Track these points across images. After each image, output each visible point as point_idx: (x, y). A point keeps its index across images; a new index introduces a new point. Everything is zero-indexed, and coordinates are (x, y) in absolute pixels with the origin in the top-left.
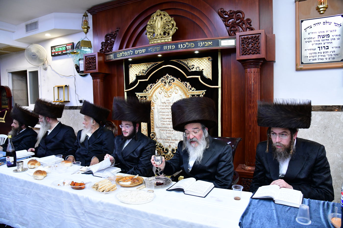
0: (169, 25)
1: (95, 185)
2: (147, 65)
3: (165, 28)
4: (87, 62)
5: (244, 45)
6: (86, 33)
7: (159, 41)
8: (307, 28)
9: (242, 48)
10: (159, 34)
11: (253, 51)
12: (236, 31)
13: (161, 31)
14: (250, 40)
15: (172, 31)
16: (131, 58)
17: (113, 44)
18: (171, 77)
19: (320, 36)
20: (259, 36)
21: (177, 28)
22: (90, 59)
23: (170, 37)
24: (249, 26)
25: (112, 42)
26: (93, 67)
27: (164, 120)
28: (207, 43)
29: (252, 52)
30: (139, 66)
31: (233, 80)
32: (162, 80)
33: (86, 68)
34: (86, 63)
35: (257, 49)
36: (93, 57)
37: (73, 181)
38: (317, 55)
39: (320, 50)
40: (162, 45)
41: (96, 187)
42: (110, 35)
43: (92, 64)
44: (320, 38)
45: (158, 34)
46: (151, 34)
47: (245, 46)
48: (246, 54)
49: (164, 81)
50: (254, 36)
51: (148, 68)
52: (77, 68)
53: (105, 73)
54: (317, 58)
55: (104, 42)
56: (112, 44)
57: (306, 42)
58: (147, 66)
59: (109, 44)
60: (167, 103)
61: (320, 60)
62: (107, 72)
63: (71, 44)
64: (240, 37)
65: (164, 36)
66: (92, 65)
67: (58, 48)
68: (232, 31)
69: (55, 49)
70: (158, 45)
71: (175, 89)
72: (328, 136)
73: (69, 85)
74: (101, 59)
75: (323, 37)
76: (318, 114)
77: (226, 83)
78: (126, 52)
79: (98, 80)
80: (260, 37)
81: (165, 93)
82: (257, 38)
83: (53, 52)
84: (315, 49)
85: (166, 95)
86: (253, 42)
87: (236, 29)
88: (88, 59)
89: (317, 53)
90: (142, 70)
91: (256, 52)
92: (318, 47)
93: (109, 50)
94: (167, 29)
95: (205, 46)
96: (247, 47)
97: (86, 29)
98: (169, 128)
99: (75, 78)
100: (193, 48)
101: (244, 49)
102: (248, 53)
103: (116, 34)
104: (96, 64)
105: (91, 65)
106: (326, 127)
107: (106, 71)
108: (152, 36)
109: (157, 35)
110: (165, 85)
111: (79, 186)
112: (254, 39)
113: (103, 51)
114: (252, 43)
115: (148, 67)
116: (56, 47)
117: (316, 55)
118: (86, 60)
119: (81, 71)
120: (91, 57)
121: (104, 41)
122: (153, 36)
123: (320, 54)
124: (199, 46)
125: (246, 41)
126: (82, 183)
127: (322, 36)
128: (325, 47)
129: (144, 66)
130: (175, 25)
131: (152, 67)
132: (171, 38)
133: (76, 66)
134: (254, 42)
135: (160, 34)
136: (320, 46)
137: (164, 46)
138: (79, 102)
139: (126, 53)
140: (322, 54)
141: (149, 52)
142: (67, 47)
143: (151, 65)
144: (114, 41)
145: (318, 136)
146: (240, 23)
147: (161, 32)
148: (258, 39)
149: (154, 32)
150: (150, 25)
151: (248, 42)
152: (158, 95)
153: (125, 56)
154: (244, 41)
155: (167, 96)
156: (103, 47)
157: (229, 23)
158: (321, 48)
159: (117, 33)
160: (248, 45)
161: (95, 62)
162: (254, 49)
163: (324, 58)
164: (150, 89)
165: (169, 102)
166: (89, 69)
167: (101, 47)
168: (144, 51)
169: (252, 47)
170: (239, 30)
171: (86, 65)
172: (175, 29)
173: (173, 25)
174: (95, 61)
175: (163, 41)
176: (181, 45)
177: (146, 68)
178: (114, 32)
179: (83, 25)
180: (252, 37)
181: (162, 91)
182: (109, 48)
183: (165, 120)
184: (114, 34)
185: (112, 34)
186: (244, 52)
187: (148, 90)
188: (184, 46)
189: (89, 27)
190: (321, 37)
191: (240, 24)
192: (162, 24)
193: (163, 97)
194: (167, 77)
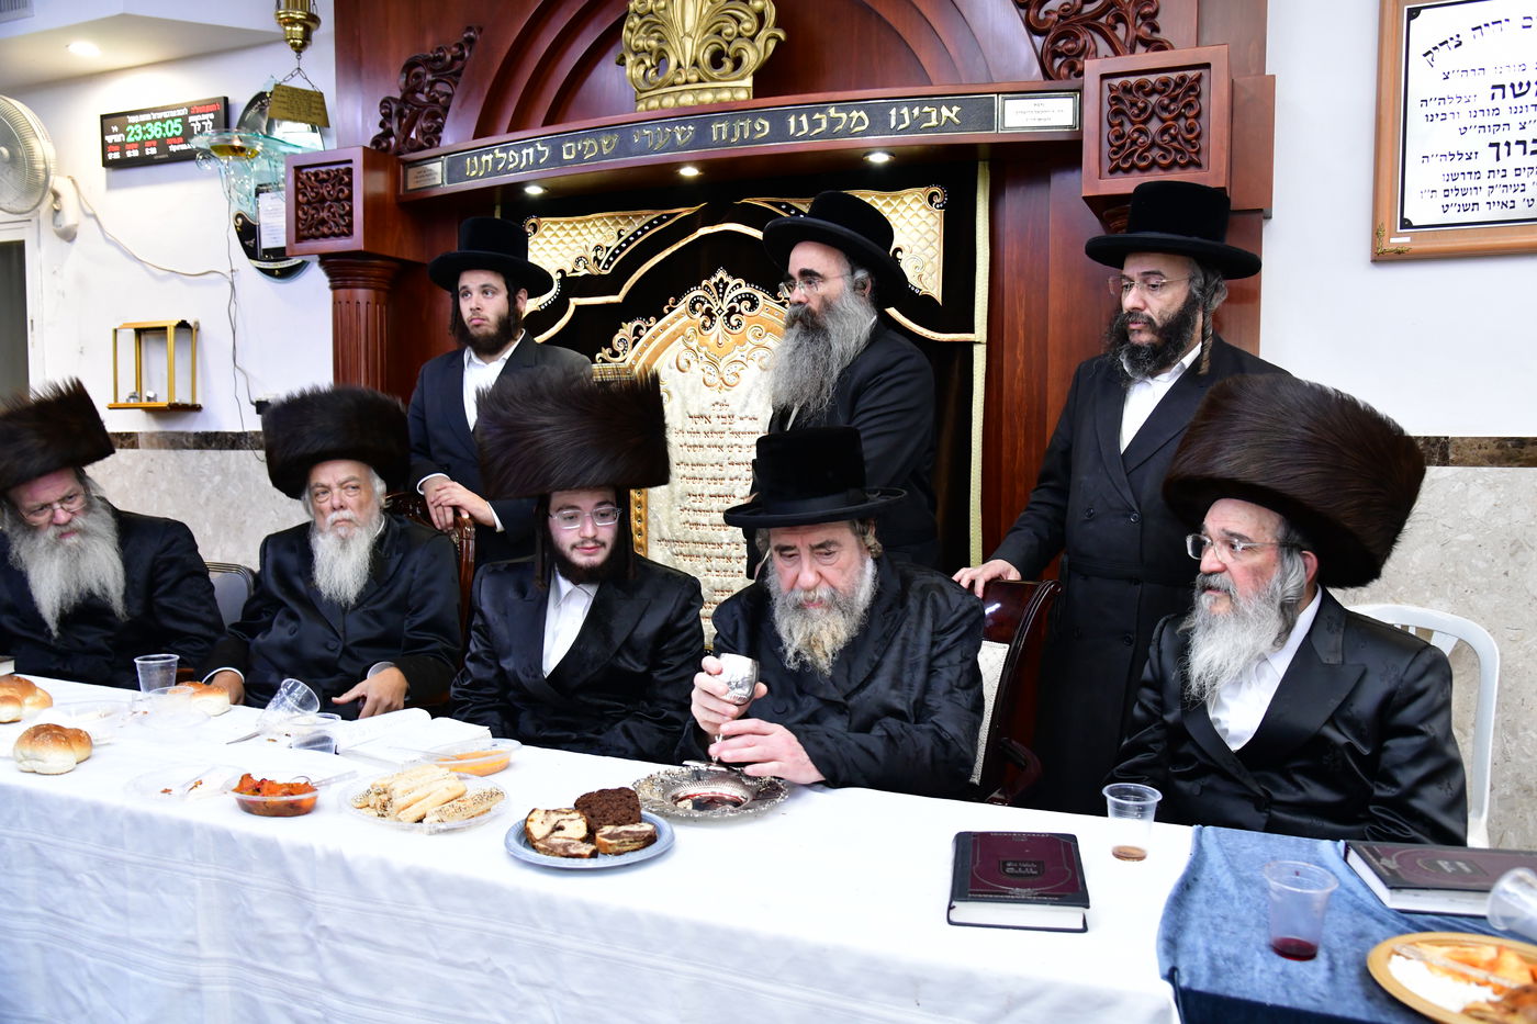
0: (742, 15)
1: (369, 792)
2: (618, 223)
3: (719, 33)
4: (304, 195)
5: (1121, 124)
6: (299, 49)
7: (687, 100)
8: (1435, 48)
9: (1112, 138)
10: (687, 63)
11: (1169, 152)
12: (1078, 55)
13: (699, 47)
14: (1154, 99)
15: (755, 47)
16: (539, 182)
17: (446, 109)
18: (738, 287)
19: (1503, 87)
20: (1199, 79)
21: (781, 35)
22: (324, 181)
23: (743, 78)
24: (1146, 29)
25: (436, 101)
26: (337, 225)
27: (696, 505)
28: (934, 115)
29: (1164, 157)
30: (579, 226)
31: (1055, 305)
32: (696, 303)
33: (297, 229)
34: (298, 204)
35: (1187, 141)
36: (337, 170)
37: (249, 775)
38: (1484, 182)
39: (1498, 159)
40: (701, 117)
41: (382, 804)
42: (427, 61)
43: (331, 207)
44: (1504, 97)
45: (683, 63)
46: (648, 63)
47: (1128, 128)
48: (1133, 167)
49: (703, 304)
50: (1174, 76)
51: (622, 239)
52: (248, 232)
53: (400, 256)
54: (1482, 198)
55: (394, 100)
56: (440, 111)
57: (1430, 118)
58: (620, 227)
59: (425, 108)
60: (713, 419)
61: (1496, 208)
62: (409, 253)
63: (213, 108)
64: (1106, 82)
65: (715, 74)
66: (333, 214)
67: (143, 124)
68: (1060, 55)
69: (122, 130)
70: (683, 115)
71: (758, 346)
72: (1528, 591)
73: (197, 323)
74: (381, 183)
75: (1517, 91)
76: (1480, 481)
77: (1021, 318)
78: (512, 152)
79: (362, 295)
80: (1204, 85)
81: (704, 366)
82: (1192, 88)
83: (114, 144)
84: (1473, 156)
85: (709, 379)
86: (1168, 105)
87: (1081, 43)
88: (309, 178)
89: (1484, 174)
90: (591, 248)
91: (1181, 158)
92: (1491, 145)
93: (420, 140)
94: (730, 39)
95: (926, 125)
96: (1136, 135)
97: (299, 29)
98: (725, 547)
99: (233, 287)
100: (863, 134)
101: (1124, 144)
102: (1144, 164)
103: (462, 57)
104: (351, 207)
105: (324, 214)
106: (1521, 546)
107: (404, 246)
108: (651, 73)
109: (679, 65)
110: (708, 324)
111: (285, 794)
112: (1173, 90)
113: (389, 143)
114: (1165, 115)
115: (625, 235)
116: (132, 119)
117: (1477, 183)
118: (299, 184)
119: (267, 251)
120: (328, 173)
121: (398, 95)
122: (657, 71)
123: (1497, 180)
124: (893, 124)
125: (1133, 104)
126: (298, 784)
127: (1512, 86)
128: (1523, 143)
129: (602, 229)
130: (773, 19)
131: (644, 232)
132: (748, 82)
133: (240, 220)
134: (1172, 107)
135: (696, 64)
136: (1501, 137)
137: (713, 120)
138: (254, 408)
139: (516, 155)
140: (1511, 179)
141: (633, 150)
142: (191, 119)
143: (637, 224)
144: (449, 96)
145: (1476, 590)
146: (1101, 17)
147: (698, 50)
148: (1192, 93)
149: (661, 50)
150: (641, 16)
151: (1145, 108)
152: (670, 374)
153: (506, 171)
154: (1125, 100)
155: (717, 380)
156: (388, 125)
157: (1047, 13)
158: (1503, 149)
159: (467, 54)
160: (1146, 122)
161: (350, 198)
162: (1175, 144)
163: (1518, 197)
164: (630, 345)
165: (725, 413)
166: (318, 233)
167: (382, 125)
168: (608, 146)
169: (1164, 131)
170: (1096, 51)
171: (300, 213)
172: (768, 38)
173: (761, 16)
174: (346, 192)
175: (707, 97)
176: (804, 118)
177: (616, 236)
178: (449, 50)
179: (283, 5)
180: (1166, 83)
181: (690, 356)
182: (422, 132)
183: (703, 506)
184: (449, 57)
185: (441, 59)
186: (1123, 157)
187: (619, 349)
188: (814, 124)
189: (314, 19)
190: (1509, 91)
191: (1103, 20)
192: (704, 11)
193: (693, 389)
194: (721, 286)
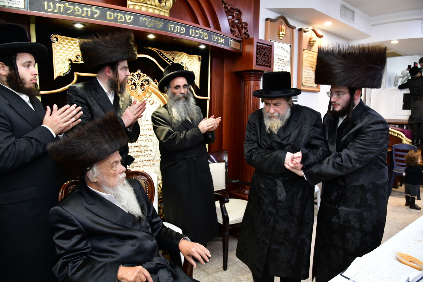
5: (259, 54)
7: (151, 11)
9: (258, 57)
11: (266, 63)
16: (82, 23)
18: (144, 77)
19: (279, 58)
28: (220, 39)
31: (225, 91)
40: (167, 20)
65: (160, 5)
70: (160, 18)
71: (149, 97)
75: (281, 60)
77: (216, 94)
78: (77, 7)
86: (266, 53)
87: (235, 29)
91: (268, 65)
95: (218, 42)
96: (262, 58)
100: (207, 40)
102: (263, 64)
110: (134, 88)
124: (213, 40)
125: (261, 50)
132: (168, 12)
136: (279, 68)
137: (169, 22)
139: (80, 9)
141: (140, 24)
146: (238, 24)
148: (270, 51)
151: (263, 52)
153: (73, 14)
157: (229, 19)
160: (263, 55)
168: (130, 19)
175: (157, 12)
176: (194, 31)
180: (266, 48)
186: (260, 62)
188: (196, 33)
194: (139, 76)
